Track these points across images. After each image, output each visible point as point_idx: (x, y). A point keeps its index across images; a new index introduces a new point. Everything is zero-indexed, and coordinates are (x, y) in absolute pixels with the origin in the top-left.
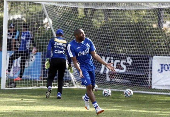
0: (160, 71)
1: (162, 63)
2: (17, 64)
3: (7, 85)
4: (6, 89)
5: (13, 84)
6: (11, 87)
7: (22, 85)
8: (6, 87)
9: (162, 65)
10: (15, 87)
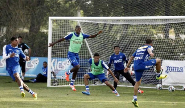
0: (167, 72)
1: (168, 66)
2: (57, 68)
3: (52, 84)
4: (51, 86)
5: (56, 83)
6: (55, 85)
7: (63, 83)
8: (51, 85)
9: (168, 67)
10: (58, 85)
